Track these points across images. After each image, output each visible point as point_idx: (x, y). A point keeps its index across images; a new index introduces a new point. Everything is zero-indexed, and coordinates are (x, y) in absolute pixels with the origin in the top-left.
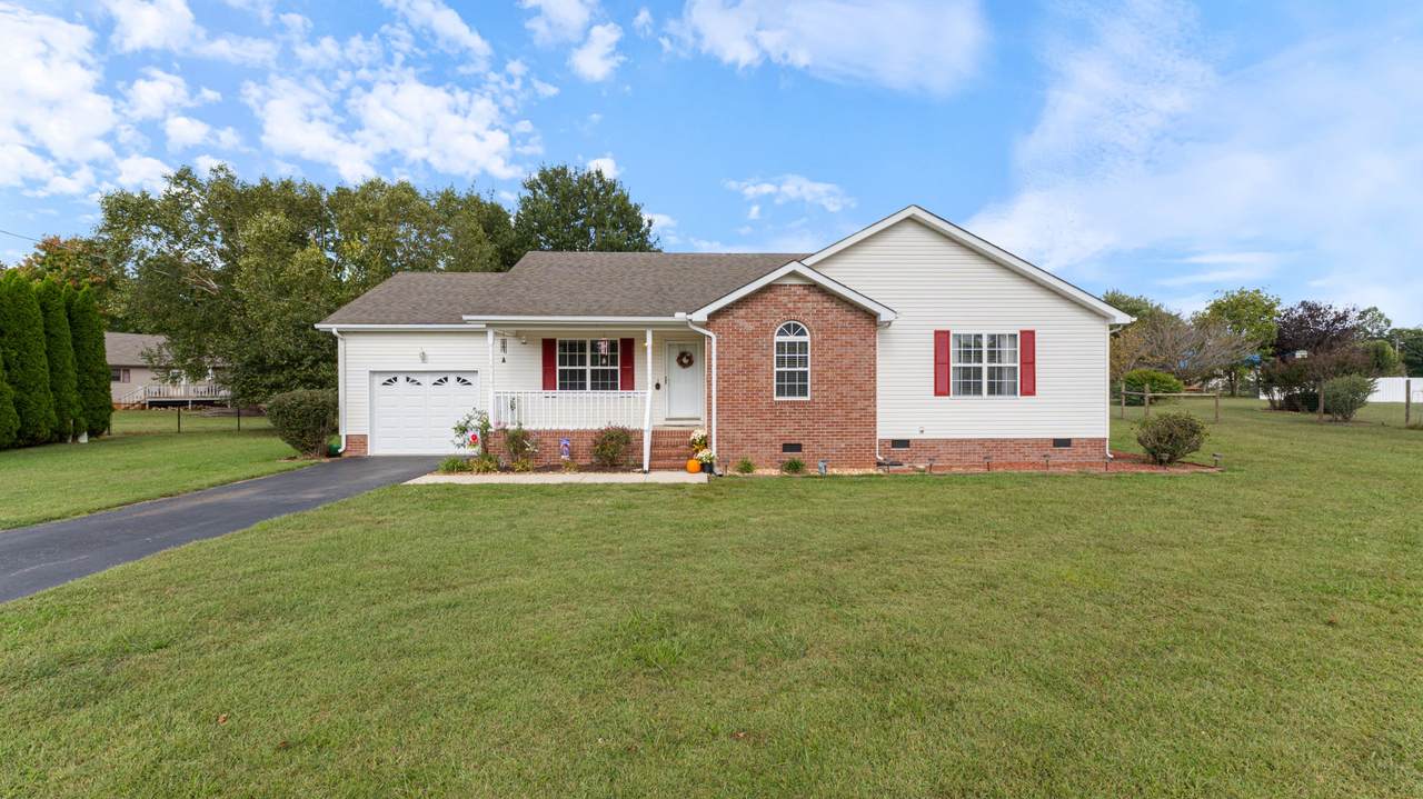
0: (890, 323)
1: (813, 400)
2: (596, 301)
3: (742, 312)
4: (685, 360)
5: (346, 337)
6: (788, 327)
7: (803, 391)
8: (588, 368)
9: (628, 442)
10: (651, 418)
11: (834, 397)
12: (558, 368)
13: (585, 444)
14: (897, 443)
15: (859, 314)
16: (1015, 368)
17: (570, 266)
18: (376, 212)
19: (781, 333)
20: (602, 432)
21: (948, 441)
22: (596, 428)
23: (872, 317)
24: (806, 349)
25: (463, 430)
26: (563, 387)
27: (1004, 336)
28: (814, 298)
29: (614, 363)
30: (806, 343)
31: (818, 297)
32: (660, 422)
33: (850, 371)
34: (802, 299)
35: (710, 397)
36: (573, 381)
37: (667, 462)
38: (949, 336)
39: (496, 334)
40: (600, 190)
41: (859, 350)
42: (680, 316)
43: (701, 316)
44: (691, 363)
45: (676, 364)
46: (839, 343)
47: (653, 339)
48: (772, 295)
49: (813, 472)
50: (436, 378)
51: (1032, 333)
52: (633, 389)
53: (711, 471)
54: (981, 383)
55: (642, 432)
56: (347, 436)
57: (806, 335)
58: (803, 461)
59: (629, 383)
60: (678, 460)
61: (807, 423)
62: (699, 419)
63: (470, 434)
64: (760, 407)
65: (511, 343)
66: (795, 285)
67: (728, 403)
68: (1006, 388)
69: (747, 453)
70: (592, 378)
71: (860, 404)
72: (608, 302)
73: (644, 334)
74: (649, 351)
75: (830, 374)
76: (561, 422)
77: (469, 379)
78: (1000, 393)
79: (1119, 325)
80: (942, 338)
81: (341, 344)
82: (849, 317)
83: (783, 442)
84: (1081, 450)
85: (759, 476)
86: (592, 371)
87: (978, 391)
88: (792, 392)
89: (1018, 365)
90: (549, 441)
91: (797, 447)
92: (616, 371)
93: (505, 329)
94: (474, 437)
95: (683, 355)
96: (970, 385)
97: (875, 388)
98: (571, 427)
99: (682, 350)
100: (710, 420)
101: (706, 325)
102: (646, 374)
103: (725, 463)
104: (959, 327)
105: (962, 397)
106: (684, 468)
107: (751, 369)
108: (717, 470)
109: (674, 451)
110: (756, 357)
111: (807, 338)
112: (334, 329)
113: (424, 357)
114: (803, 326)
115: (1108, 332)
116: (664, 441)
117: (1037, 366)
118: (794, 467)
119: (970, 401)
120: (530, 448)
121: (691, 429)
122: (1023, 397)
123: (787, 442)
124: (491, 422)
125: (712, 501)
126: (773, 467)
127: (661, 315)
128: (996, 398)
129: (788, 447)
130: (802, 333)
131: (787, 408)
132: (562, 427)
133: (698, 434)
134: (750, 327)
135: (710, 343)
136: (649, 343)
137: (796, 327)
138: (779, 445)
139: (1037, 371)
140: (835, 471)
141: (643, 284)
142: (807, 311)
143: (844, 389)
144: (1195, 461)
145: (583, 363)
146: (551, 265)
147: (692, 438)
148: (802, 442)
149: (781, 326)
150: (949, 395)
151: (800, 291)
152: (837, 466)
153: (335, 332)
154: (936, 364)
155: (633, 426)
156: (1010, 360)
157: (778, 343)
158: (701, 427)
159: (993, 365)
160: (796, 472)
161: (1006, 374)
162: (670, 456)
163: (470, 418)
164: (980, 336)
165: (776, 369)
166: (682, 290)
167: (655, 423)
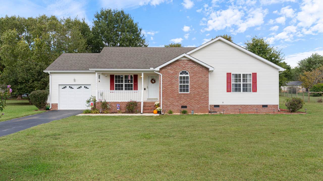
0: (213, 71)
1: (190, 93)
2: (127, 64)
3: (170, 68)
4: (153, 81)
5: (52, 74)
6: (183, 72)
7: (187, 91)
8: (124, 84)
9: (136, 106)
10: (143, 98)
11: (196, 92)
12: (115, 83)
13: (124, 106)
14: (216, 106)
15: (204, 68)
16: (251, 84)
17: (118, 52)
18: (45, 28)
19: (181, 74)
20: (129, 102)
21: (231, 105)
22: (127, 101)
23: (207, 69)
24: (188, 78)
25: (88, 102)
26: (116, 89)
27: (248, 74)
28: (191, 64)
29: (131, 82)
30: (188, 77)
31: (192, 63)
32: (146, 100)
33: (201, 85)
34: (187, 64)
35: (160, 92)
36: (119, 87)
37: (148, 111)
38: (231, 74)
39: (98, 74)
40: (123, 18)
41: (203, 79)
42: (152, 69)
43: (158, 69)
44: (155, 82)
45: (150, 82)
46: (198, 77)
47: (144, 75)
48: (178, 63)
49: (189, 114)
50: (78, 87)
51: (256, 74)
52: (137, 90)
53: (160, 113)
54: (240, 88)
55: (141, 103)
56: (52, 104)
57: (188, 74)
58: (187, 111)
59: (136, 88)
60: (151, 110)
61: (188, 100)
62: (157, 99)
63: (91, 103)
64: (175, 95)
65: (101, 76)
66: (185, 60)
67: (165, 94)
68: (248, 90)
69: (171, 108)
70: (125, 87)
71: (204, 94)
72: (130, 64)
73: (141, 74)
74: (143, 79)
75: (195, 86)
76: (117, 100)
77: (88, 87)
78: (246, 91)
79: (282, 71)
80: (229, 75)
81: (50, 76)
82: (201, 69)
83: (181, 105)
84: (270, 108)
85: (174, 115)
86: (125, 84)
87: (240, 91)
88: (184, 91)
89: (252, 83)
90: (113, 105)
91: (186, 107)
92: (132, 84)
93: (100, 72)
94: (92, 104)
95: (152, 79)
96: (237, 89)
97: (208, 90)
98: (120, 101)
99: (152, 78)
100: (160, 99)
101: (159, 72)
102: (142, 85)
103: (164, 111)
104: (234, 72)
105: (235, 92)
106: (153, 113)
107: (172, 84)
108: (162, 113)
109: (150, 108)
110: (174, 81)
111: (188, 75)
112: (49, 72)
113: (75, 80)
114: (187, 72)
115: (278, 74)
116: (147, 105)
117: (257, 83)
118: (184, 112)
119: (237, 93)
120: (109, 107)
121: (155, 102)
122: (253, 93)
123: (183, 105)
124: (97, 99)
125: (160, 119)
126: (178, 112)
127: (146, 68)
128: (245, 93)
129: (183, 107)
130: (187, 74)
131: (183, 96)
132: (117, 101)
133: (157, 103)
134: (172, 72)
135: (160, 77)
136: (142, 76)
137: (185, 72)
138: (180, 106)
139: (257, 85)
140: (196, 114)
141: (141, 58)
142: (188, 67)
143: (199, 90)
144: (301, 111)
145: (122, 82)
146: (112, 52)
147: (155, 104)
148: (187, 105)
149: (181, 72)
150: (231, 92)
151: (186, 62)
152: (197, 112)
153: (49, 73)
154: (227, 83)
155: (138, 101)
156: (250, 82)
157: (180, 77)
158: (158, 101)
159: (244, 83)
160: (185, 114)
161: (248, 86)
162: (148, 109)
163: (91, 98)
164: (240, 74)
165: (179, 84)
166: (152, 60)
167: (145, 100)
